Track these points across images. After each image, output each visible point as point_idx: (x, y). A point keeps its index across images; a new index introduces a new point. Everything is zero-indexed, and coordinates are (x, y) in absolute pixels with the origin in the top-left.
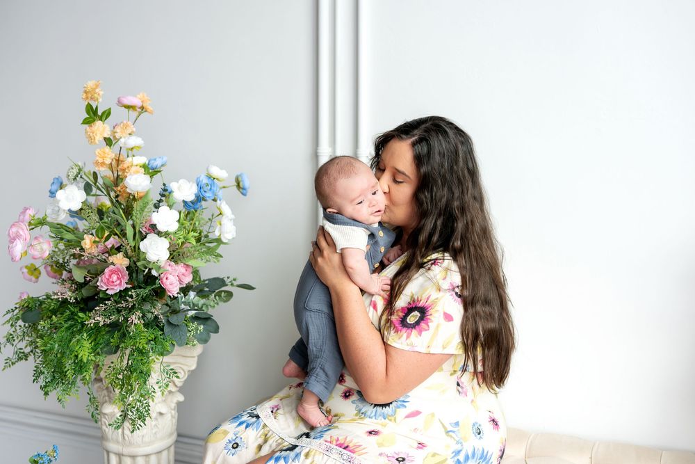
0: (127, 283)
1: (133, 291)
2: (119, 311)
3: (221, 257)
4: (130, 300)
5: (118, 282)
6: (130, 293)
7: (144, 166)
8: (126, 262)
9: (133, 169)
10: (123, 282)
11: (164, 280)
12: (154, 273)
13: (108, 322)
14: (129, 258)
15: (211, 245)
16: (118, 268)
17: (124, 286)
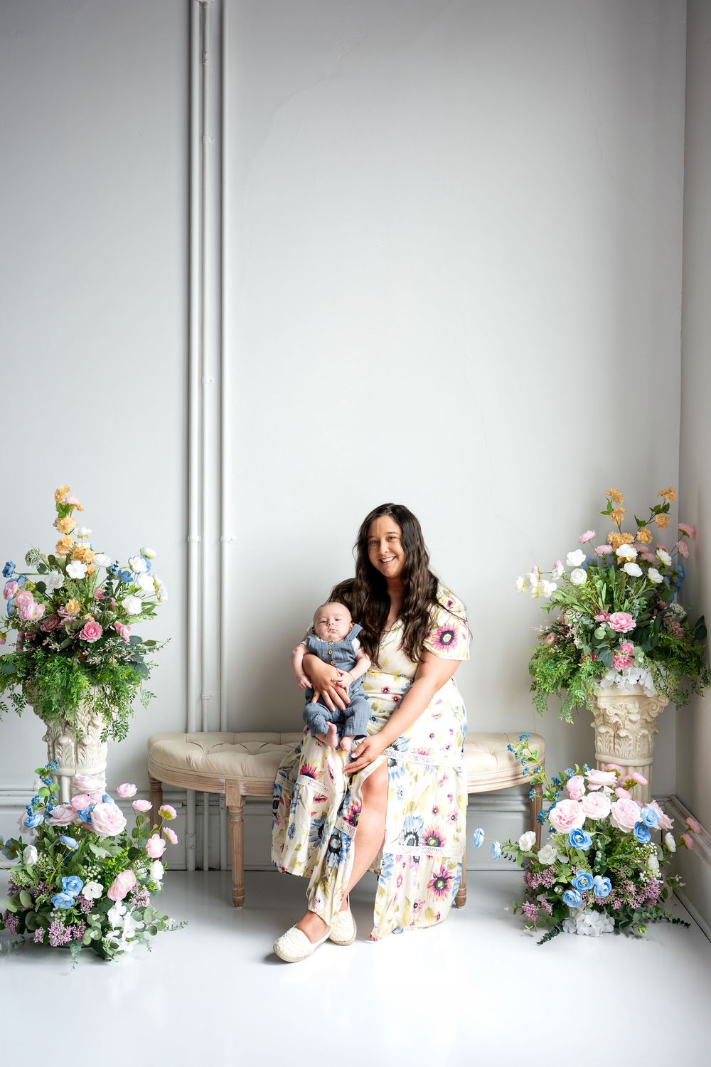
5: (96, 634)
15: (150, 606)
17: (99, 637)
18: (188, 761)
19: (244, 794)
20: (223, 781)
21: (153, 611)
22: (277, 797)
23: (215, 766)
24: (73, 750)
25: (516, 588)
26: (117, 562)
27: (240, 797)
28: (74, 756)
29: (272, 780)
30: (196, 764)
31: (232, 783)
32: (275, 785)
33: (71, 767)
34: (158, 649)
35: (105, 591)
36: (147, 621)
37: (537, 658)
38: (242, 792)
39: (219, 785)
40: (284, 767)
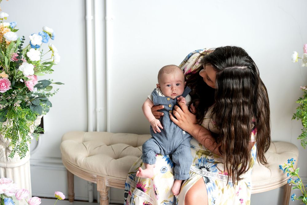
0: (10, 87)
1: (15, 90)
2: (8, 101)
3: (53, 71)
4: (13, 95)
5: (6, 86)
6: (13, 92)
7: (10, 27)
8: (7, 76)
9: (5, 29)
10: (8, 86)
11: (28, 84)
12: (21, 80)
13: (5, 107)
14: (8, 74)
15: (48, 65)
16: (4, 80)
17: (9, 88)
18: (76, 161)
19: (108, 186)
20: (95, 176)
21: (51, 68)
22: (127, 191)
23: (90, 166)
24: (4, 153)
25: (292, 59)
26: (23, 37)
27: (105, 187)
28: (5, 156)
29: (125, 180)
30: (80, 163)
31: (101, 178)
32: (126, 184)
33: (4, 162)
34: (52, 95)
35: (17, 55)
36: (48, 74)
37: (303, 107)
38: (107, 184)
39: (93, 178)
40: (132, 173)
